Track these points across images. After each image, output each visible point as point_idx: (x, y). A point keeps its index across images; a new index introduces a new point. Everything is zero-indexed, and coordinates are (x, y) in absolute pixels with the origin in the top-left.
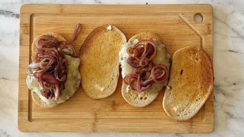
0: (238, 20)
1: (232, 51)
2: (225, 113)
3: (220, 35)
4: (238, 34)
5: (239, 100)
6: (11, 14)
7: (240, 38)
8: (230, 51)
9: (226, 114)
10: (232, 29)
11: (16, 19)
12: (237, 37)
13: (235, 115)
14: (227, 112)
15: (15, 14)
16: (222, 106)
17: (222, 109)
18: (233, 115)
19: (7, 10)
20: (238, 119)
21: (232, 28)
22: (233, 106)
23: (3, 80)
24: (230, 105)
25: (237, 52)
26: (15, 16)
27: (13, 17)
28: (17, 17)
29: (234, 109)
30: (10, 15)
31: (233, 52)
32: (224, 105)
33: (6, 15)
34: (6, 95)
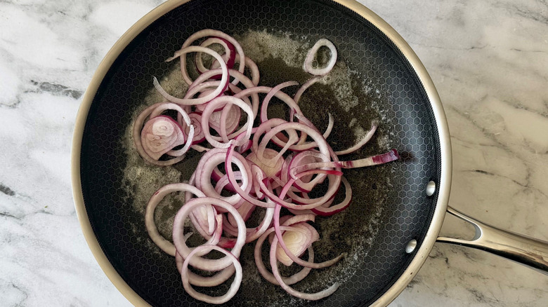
0: (493, 112)
1: (482, 172)
2: (468, 292)
3: (459, 139)
4: (495, 140)
5: (495, 266)
6: (64, 90)
7: (498, 147)
8: (478, 171)
9: (470, 294)
10: (484, 130)
11: (73, 99)
12: (493, 146)
13: (488, 295)
14: (471, 288)
15: (70, 91)
16: (463, 276)
17: (463, 282)
18: (483, 296)
19: (56, 83)
20: (491, 304)
21: (482, 127)
22: (484, 278)
23: (42, 214)
24: (478, 276)
25: (492, 174)
26: (70, 93)
27: (67, 95)
28: (74, 97)
29: (485, 283)
30: (61, 93)
31: (484, 174)
32: (465, 276)
33: (53, 91)
34: (45, 244)
